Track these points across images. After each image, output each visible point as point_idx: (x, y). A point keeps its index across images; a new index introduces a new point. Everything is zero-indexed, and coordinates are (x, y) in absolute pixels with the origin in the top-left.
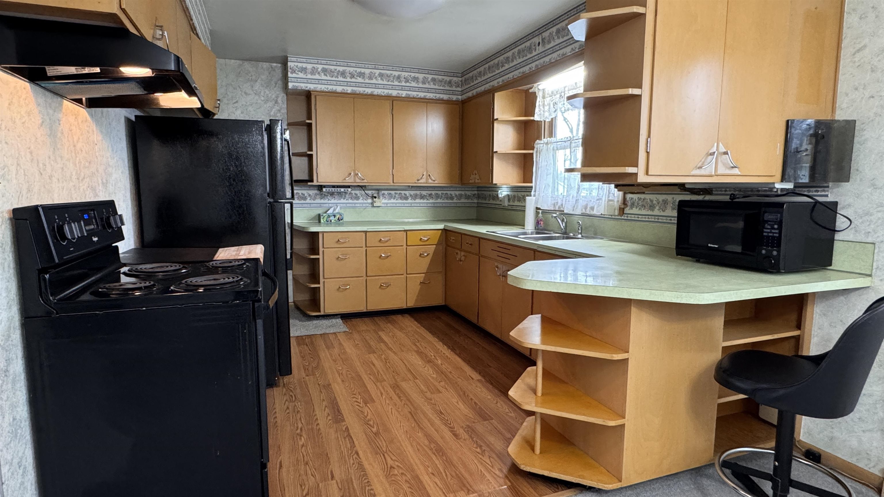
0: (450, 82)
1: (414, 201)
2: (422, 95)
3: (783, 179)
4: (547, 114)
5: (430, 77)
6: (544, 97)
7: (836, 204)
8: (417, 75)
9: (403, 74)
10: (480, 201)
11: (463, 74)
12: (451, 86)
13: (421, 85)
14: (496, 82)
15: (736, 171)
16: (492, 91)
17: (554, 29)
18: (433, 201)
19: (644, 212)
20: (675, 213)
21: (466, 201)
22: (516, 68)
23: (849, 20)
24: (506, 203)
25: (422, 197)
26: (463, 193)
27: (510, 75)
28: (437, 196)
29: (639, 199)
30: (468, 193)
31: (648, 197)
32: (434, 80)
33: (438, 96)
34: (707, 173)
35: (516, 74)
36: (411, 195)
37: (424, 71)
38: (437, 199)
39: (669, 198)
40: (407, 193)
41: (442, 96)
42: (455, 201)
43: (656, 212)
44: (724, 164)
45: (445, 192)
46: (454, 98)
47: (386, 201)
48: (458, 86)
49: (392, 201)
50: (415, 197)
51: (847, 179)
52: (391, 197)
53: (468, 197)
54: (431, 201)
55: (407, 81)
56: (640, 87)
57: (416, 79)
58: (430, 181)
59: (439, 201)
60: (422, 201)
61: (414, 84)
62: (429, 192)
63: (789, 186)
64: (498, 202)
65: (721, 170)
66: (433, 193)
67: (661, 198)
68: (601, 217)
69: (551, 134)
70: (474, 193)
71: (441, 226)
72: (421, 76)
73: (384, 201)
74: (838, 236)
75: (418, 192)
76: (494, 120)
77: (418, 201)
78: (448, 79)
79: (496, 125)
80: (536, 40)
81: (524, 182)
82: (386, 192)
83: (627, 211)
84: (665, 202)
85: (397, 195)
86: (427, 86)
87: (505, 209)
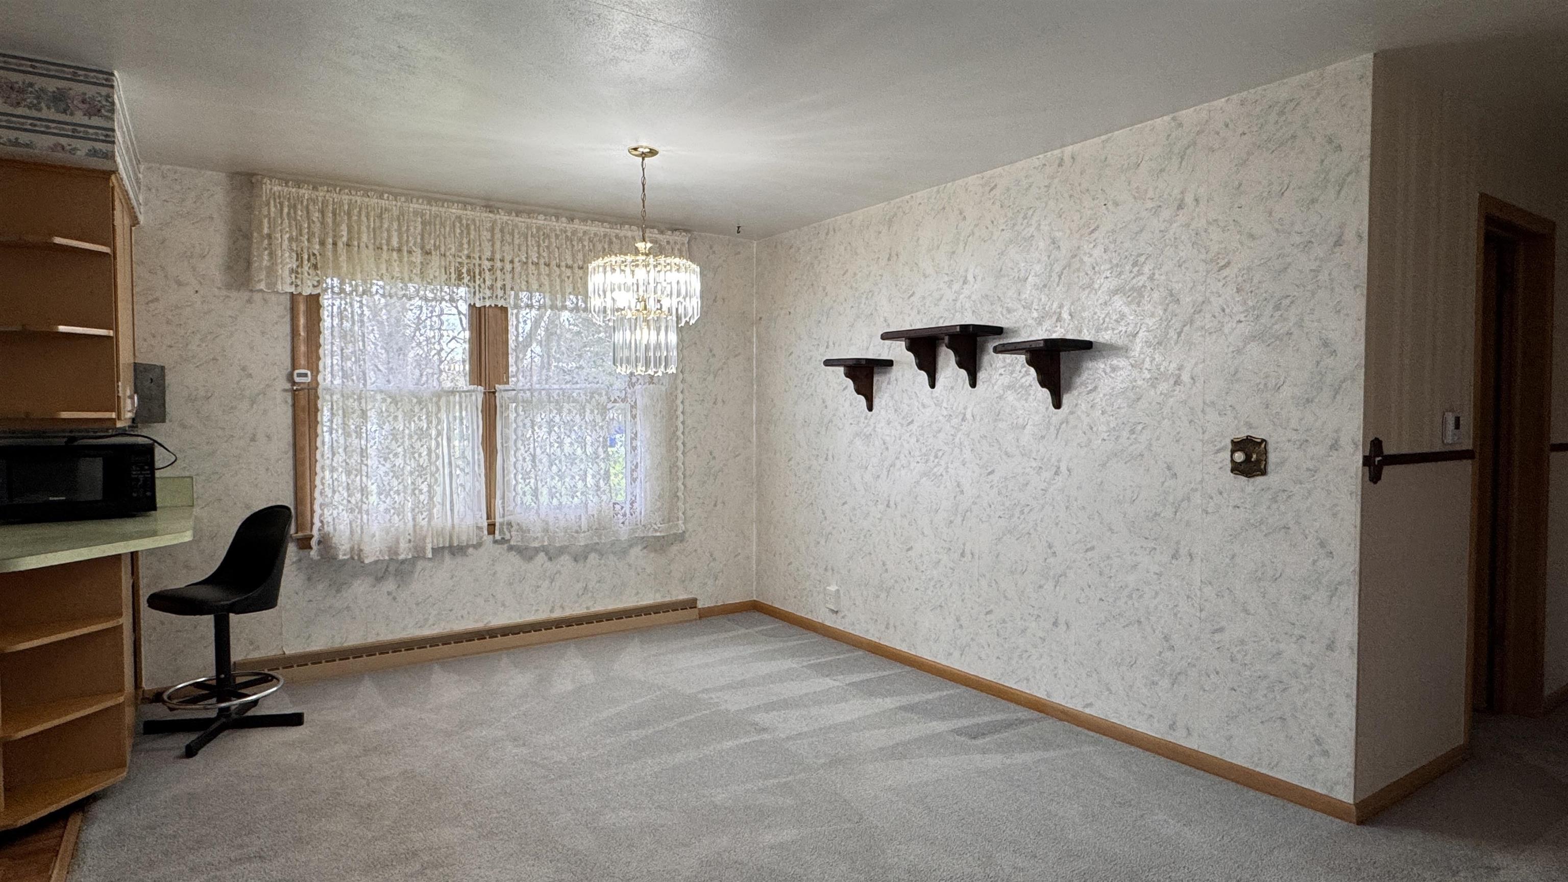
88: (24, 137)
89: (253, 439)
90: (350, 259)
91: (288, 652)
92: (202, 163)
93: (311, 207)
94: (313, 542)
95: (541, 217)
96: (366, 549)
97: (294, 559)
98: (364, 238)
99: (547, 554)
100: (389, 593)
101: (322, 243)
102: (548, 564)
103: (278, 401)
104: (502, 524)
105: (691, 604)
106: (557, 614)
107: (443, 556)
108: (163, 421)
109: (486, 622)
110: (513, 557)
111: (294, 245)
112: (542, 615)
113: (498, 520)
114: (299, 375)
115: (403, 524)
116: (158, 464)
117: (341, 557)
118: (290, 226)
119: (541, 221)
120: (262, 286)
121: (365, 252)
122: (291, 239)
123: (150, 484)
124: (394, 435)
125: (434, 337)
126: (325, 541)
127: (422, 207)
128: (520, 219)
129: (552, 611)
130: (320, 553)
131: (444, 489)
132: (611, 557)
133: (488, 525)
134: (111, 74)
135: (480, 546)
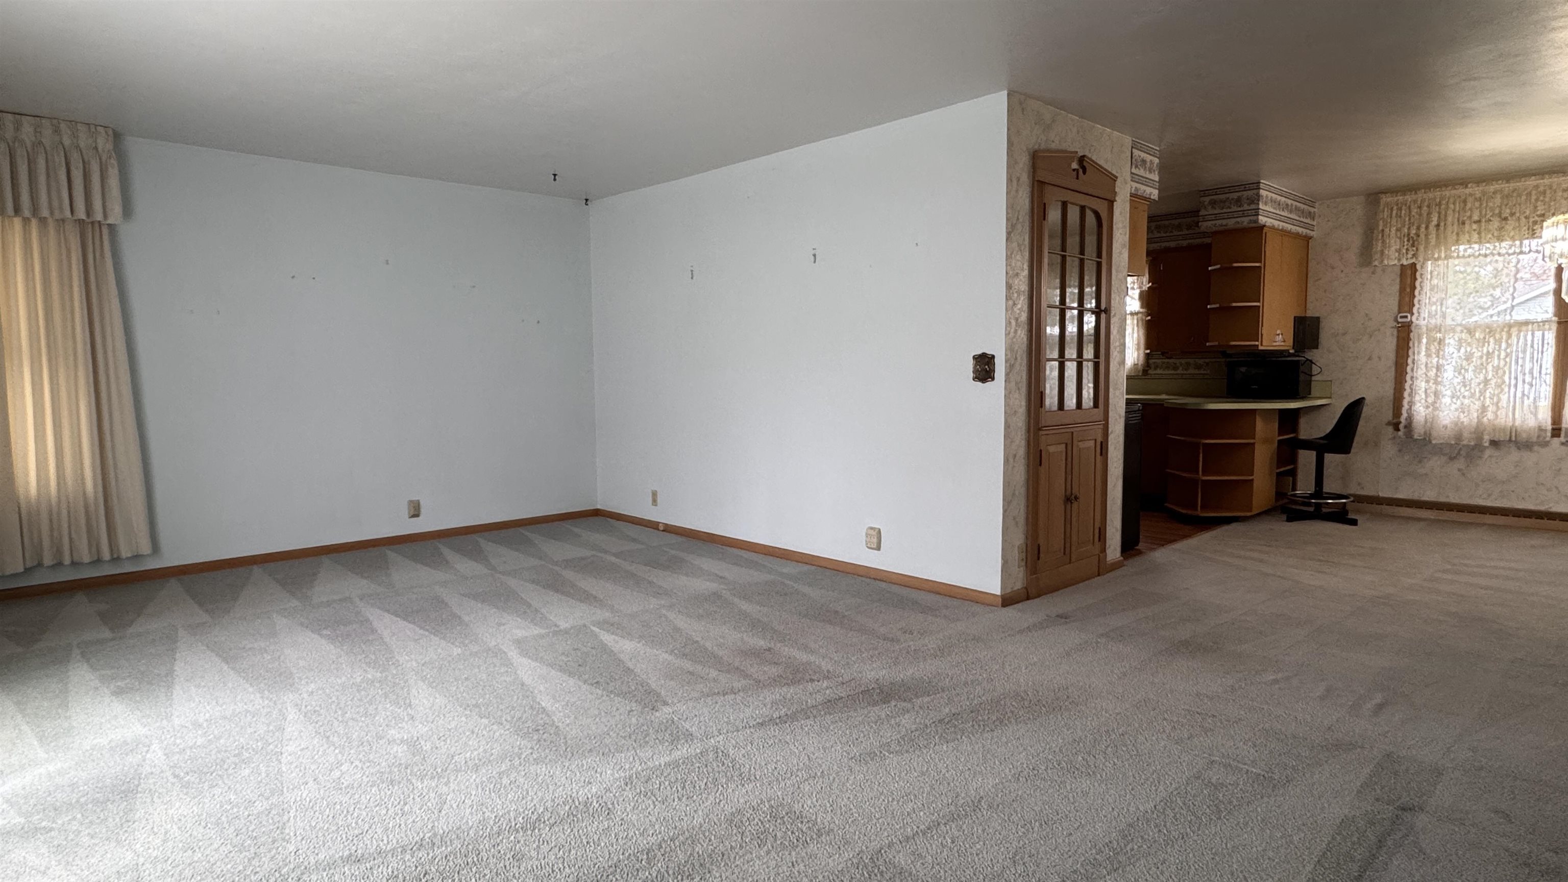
3: (1292, 348)
7: (1311, 360)
56: (1259, 301)
63: (1295, 351)
74: (1313, 379)
88: (1224, 222)
89: (1370, 359)
90: (1438, 236)
91: (1381, 495)
92: (1348, 194)
93: (1412, 207)
94: (1401, 426)
96: (1434, 434)
97: (1391, 436)
98: (1450, 219)
100: (1459, 470)
101: (1418, 228)
103: (1388, 334)
107: (1510, 448)
108: (1317, 348)
111: (1399, 234)
114: (1402, 317)
115: (1469, 419)
116: (1314, 373)
117: (1416, 437)
118: (1397, 222)
120: (1376, 263)
121: (1450, 229)
122: (1397, 230)
123: (1309, 383)
124: (1468, 358)
125: (1509, 282)
126: (1409, 426)
127: (1503, 186)
130: (1405, 434)
131: (1509, 397)
133: (1553, 429)
134: (1260, 183)
135: (1546, 444)
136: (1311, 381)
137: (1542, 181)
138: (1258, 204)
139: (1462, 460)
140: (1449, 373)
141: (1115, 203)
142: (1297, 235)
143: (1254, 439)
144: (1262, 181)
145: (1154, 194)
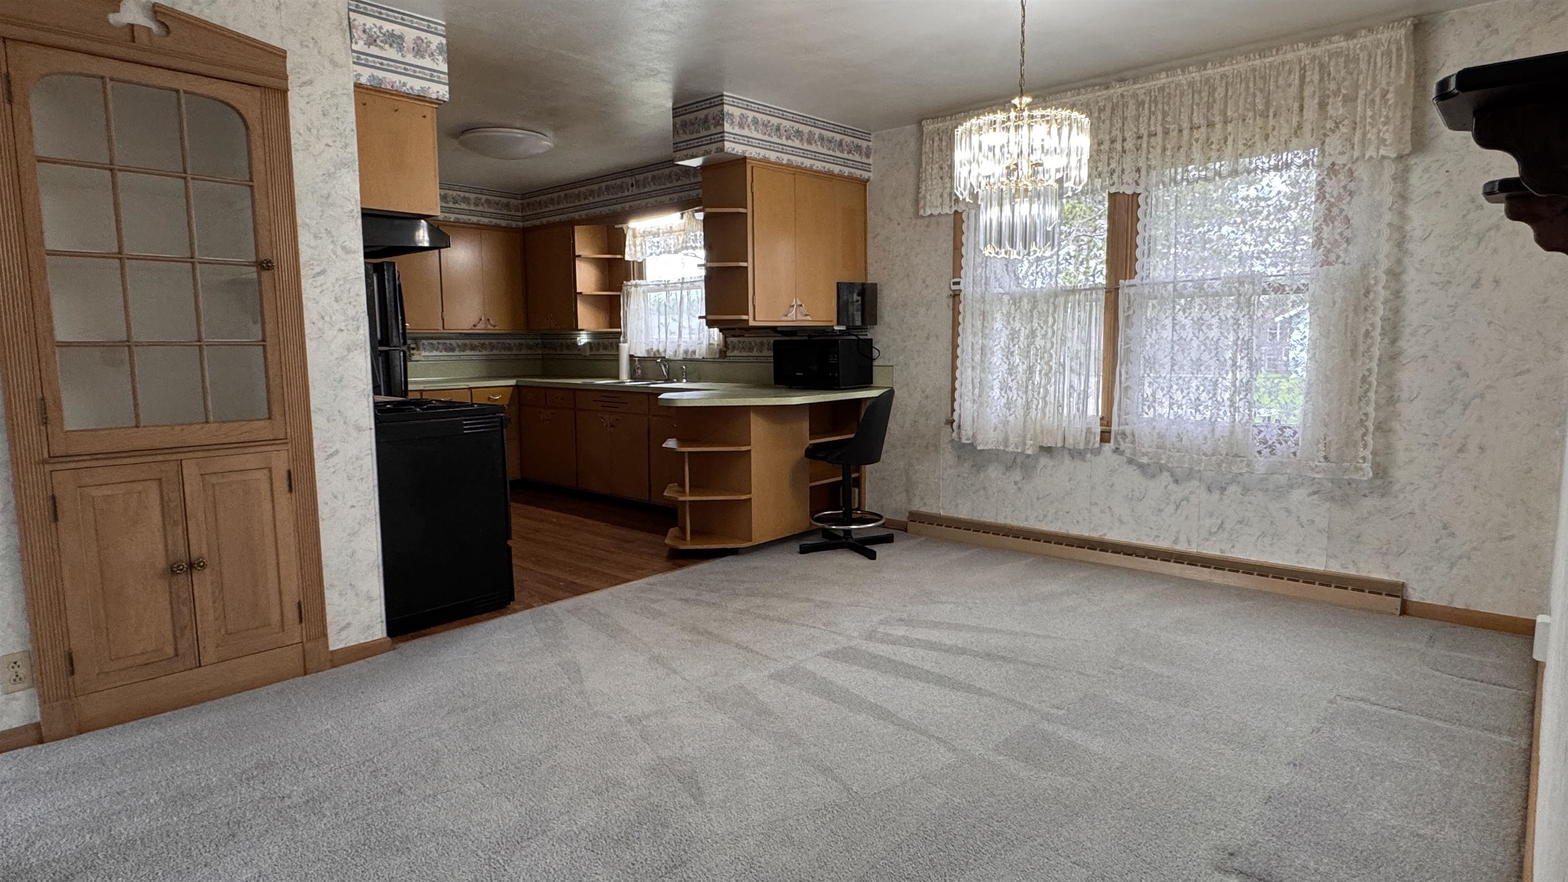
0: (507, 206)
1: (462, 353)
2: (475, 219)
3: (839, 324)
4: (639, 255)
5: (484, 197)
6: (634, 236)
7: (871, 340)
8: (467, 195)
9: (450, 192)
10: (547, 351)
11: (524, 196)
12: (510, 210)
13: (472, 208)
14: (577, 214)
15: (809, 318)
16: (572, 223)
17: (650, 175)
18: (487, 353)
19: (745, 354)
20: (771, 353)
21: (529, 352)
22: (605, 204)
23: (870, 214)
24: (588, 353)
25: (473, 348)
26: (523, 341)
27: (598, 211)
28: (492, 347)
29: (739, 342)
30: (531, 342)
31: (746, 340)
32: (488, 201)
33: (494, 221)
34: (790, 319)
35: (605, 210)
36: (458, 346)
37: (475, 191)
38: (492, 350)
39: (765, 340)
40: (453, 342)
41: (499, 222)
42: (514, 352)
43: (755, 353)
44: (801, 313)
45: (501, 341)
46: (514, 224)
47: (427, 354)
48: (518, 211)
49: (435, 353)
50: (463, 348)
51: (876, 324)
52: (433, 348)
53: (530, 347)
54: (484, 353)
55: (455, 202)
56: (746, 261)
57: (466, 200)
58: (489, 327)
59: (494, 352)
60: (473, 353)
61: (463, 206)
62: (482, 341)
63: (843, 328)
64: (576, 352)
65: (800, 317)
66: (487, 342)
67: (758, 340)
68: (703, 360)
69: (641, 276)
70: (536, 341)
71: (512, 382)
72: (472, 196)
73: (424, 353)
74: (875, 363)
75: (468, 342)
76: (575, 257)
77: (468, 352)
78: (505, 200)
79: (577, 262)
80: (628, 180)
81: (611, 327)
82: (425, 342)
83: (728, 354)
84: (762, 343)
85: (440, 346)
86: (480, 208)
87: (586, 359)
88: (695, 152)
89: (928, 338)
91: (942, 513)
94: (955, 426)
95: (1163, 75)
96: (982, 437)
97: (947, 439)
99: (1172, 475)
100: (1016, 483)
102: (1172, 486)
103: (944, 305)
104: (1117, 434)
105: (1395, 590)
106: (1182, 547)
107: (1063, 457)
109: (1101, 533)
110: (1133, 473)
112: (1164, 544)
113: (1114, 427)
114: (955, 284)
115: (1016, 418)
116: (874, 356)
119: (1163, 79)
128: (1139, 86)
129: (1176, 541)
130: (957, 436)
132: (1260, 495)
133: (1102, 432)
134: (722, 95)
135: (1097, 452)
136: (871, 366)
137: (1078, 98)
138: (723, 125)
139: (1018, 471)
140: (997, 359)
141: (289, 93)
142: (851, 179)
143: (750, 445)
144: (725, 93)
145: (440, 91)
